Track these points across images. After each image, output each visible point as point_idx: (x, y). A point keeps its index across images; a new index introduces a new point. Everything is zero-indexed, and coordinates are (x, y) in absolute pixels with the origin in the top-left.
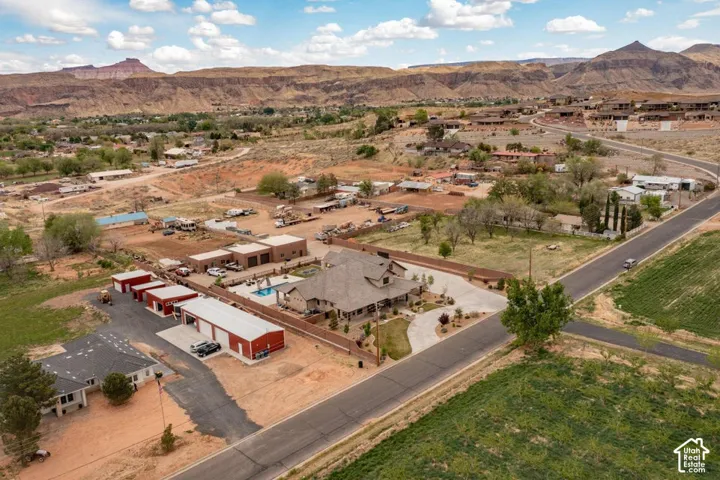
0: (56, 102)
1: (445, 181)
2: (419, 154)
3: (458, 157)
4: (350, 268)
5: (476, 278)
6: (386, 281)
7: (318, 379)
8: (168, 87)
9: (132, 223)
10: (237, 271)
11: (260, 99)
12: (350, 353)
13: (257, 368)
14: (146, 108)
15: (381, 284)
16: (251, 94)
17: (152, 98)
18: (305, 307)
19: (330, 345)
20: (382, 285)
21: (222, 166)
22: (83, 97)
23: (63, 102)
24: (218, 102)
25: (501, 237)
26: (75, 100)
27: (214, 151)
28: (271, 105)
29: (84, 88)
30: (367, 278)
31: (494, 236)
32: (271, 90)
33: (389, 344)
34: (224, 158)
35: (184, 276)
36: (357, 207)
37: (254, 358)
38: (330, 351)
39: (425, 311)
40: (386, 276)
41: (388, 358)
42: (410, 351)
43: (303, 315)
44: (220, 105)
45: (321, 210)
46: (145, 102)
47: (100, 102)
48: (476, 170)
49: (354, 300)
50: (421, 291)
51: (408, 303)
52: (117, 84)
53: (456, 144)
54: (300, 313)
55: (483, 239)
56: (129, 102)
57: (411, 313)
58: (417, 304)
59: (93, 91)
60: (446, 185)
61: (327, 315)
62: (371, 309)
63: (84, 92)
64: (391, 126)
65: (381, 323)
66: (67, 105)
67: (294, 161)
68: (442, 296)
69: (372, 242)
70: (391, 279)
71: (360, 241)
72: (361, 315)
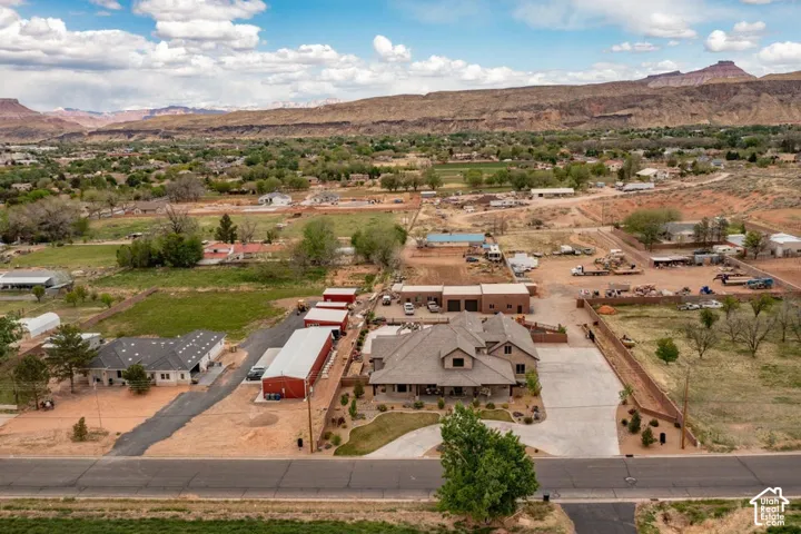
0: (619, 113)
8: (750, 94)
9: (467, 244)
20: (451, 366)
22: (648, 106)
23: (626, 112)
26: (640, 110)
27: (683, 175)
29: (653, 97)
37: (264, 397)
40: (458, 356)
41: (333, 449)
42: (367, 453)
45: (657, 263)
46: (717, 112)
47: (665, 113)
52: (688, 91)
56: (699, 112)
58: (487, 407)
59: (661, 100)
63: (650, 102)
65: (407, 411)
66: (630, 115)
69: (632, 317)
70: (467, 363)
71: (620, 312)
72: (402, 394)
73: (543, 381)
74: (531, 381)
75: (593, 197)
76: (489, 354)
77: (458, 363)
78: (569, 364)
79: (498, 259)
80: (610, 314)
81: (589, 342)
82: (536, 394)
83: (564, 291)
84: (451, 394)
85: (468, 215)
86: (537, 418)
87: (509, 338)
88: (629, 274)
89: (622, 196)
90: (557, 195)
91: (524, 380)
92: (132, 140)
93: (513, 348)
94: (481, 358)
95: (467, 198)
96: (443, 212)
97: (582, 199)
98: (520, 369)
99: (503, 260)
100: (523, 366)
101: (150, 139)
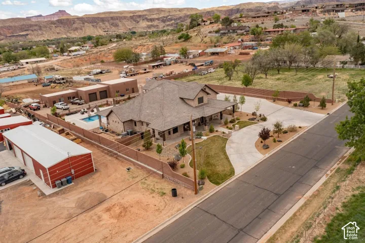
0: (21, 34)
1: (235, 48)
2: (217, 35)
3: (242, 34)
4: (166, 90)
5: (279, 99)
6: (201, 100)
7: (119, 217)
8: (80, 23)
9: (26, 82)
10: (79, 104)
11: (129, 27)
12: (163, 176)
13: (54, 199)
14: (69, 34)
15: (195, 103)
16: (124, 25)
17: (72, 30)
18: (122, 129)
19: (143, 167)
20: (197, 105)
21: (99, 53)
22: (35, 30)
23: (25, 33)
24: (107, 30)
25: (286, 73)
26: (31, 32)
27: (95, 46)
28: (134, 30)
29: (36, 25)
30: (182, 99)
31: (280, 73)
32: (134, 22)
33: (208, 164)
34: (101, 50)
35: (34, 110)
36: (178, 65)
37: (54, 186)
38: (141, 174)
39: (240, 128)
40: (200, 96)
41: (207, 181)
42: (232, 172)
43: (120, 137)
44: (108, 31)
45: (153, 66)
46: (68, 31)
48: (255, 41)
49: (169, 120)
50: (234, 110)
51: (223, 121)
52: (53, 23)
53: (241, 28)
54: (119, 135)
55: (273, 75)
56: (60, 32)
57: (227, 131)
58: (231, 122)
59: (40, 27)
60: (236, 50)
61: (142, 136)
62: (186, 127)
63: (36, 28)
64: (199, 25)
65: (197, 141)
66: (27, 35)
67: (141, 47)
68: (254, 114)
70: (206, 99)
72: (175, 134)
90: (37, 62)
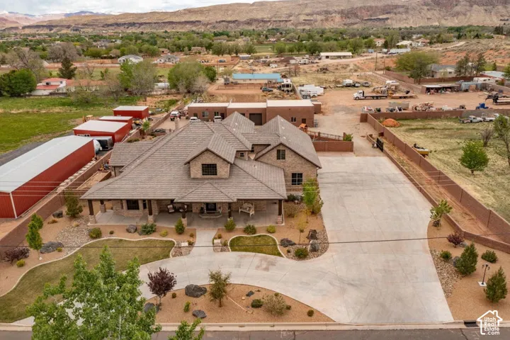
0: (380, 17)
8: (466, 6)
15: (194, 172)
20: (199, 175)
22: (399, 13)
23: (384, 16)
26: (394, 15)
29: (403, 6)
40: (208, 161)
47: (410, 17)
56: (432, 17)
59: (408, 9)
63: (400, 10)
66: (387, 19)
69: (417, 129)
70: (223, 170)
71: (403, 125)
72: (132, 212)
73: (325, 195)
74: (308, 194)
75: (365, 58)
76: (256, 160)
77: (210, 170)
78: (356, 174)
79: (289, 89)
80: (394, 126)
81: (377, 151)
82: (315, 212)
83: (348, 110)
84: (202, 211)
85: (273, 70)
86: (314, 250)
87: (283, 140)
88: (405, 97)
89: (387, 57)
90: (339, 57)
91: (300, 194)
92: (52, 32)
93: (287, 152)
94: (242, 164)
95: (272, 60)
96: (254, 68)
97: (358, 60)
98: (296, 179)
99: (293, 90)
100: (301, 175)
101: (64, 31)
